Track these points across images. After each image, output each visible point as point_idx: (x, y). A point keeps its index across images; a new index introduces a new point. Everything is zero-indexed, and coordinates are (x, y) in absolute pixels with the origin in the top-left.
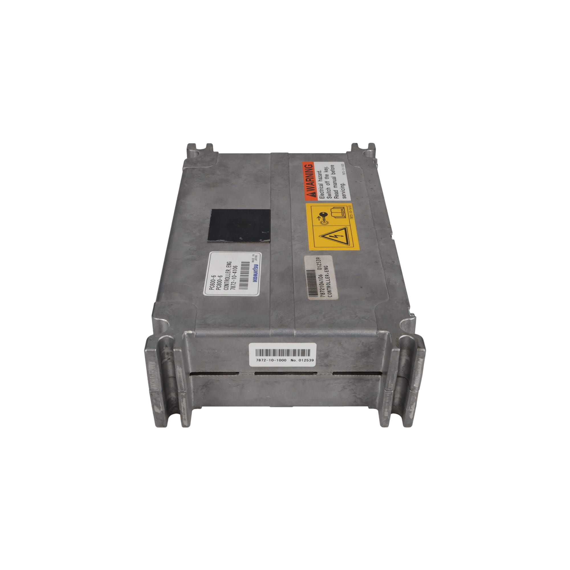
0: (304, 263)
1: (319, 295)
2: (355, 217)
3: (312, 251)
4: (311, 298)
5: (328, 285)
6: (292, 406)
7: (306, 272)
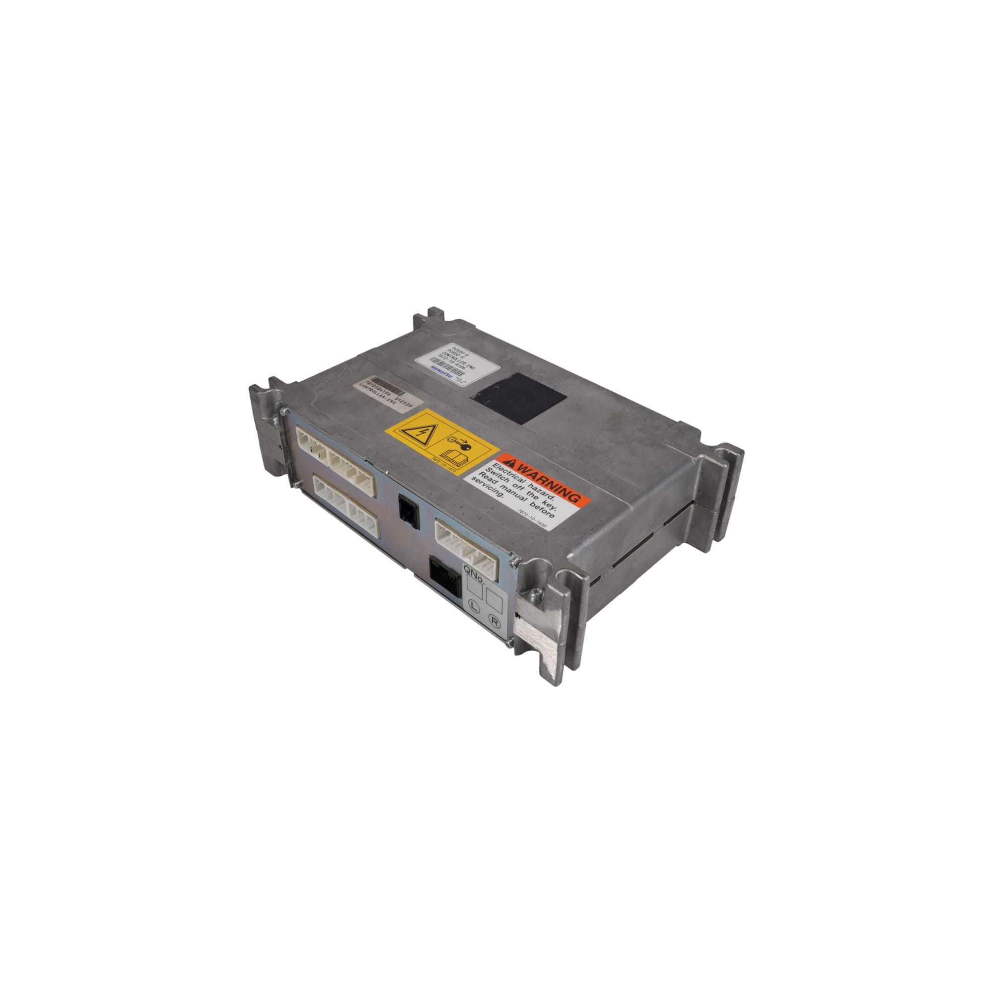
1: (370, 381)
2: (433, 462)
3: (424, 409)
4: (374, 377)
5: (375, 392)
7: (405, 391)
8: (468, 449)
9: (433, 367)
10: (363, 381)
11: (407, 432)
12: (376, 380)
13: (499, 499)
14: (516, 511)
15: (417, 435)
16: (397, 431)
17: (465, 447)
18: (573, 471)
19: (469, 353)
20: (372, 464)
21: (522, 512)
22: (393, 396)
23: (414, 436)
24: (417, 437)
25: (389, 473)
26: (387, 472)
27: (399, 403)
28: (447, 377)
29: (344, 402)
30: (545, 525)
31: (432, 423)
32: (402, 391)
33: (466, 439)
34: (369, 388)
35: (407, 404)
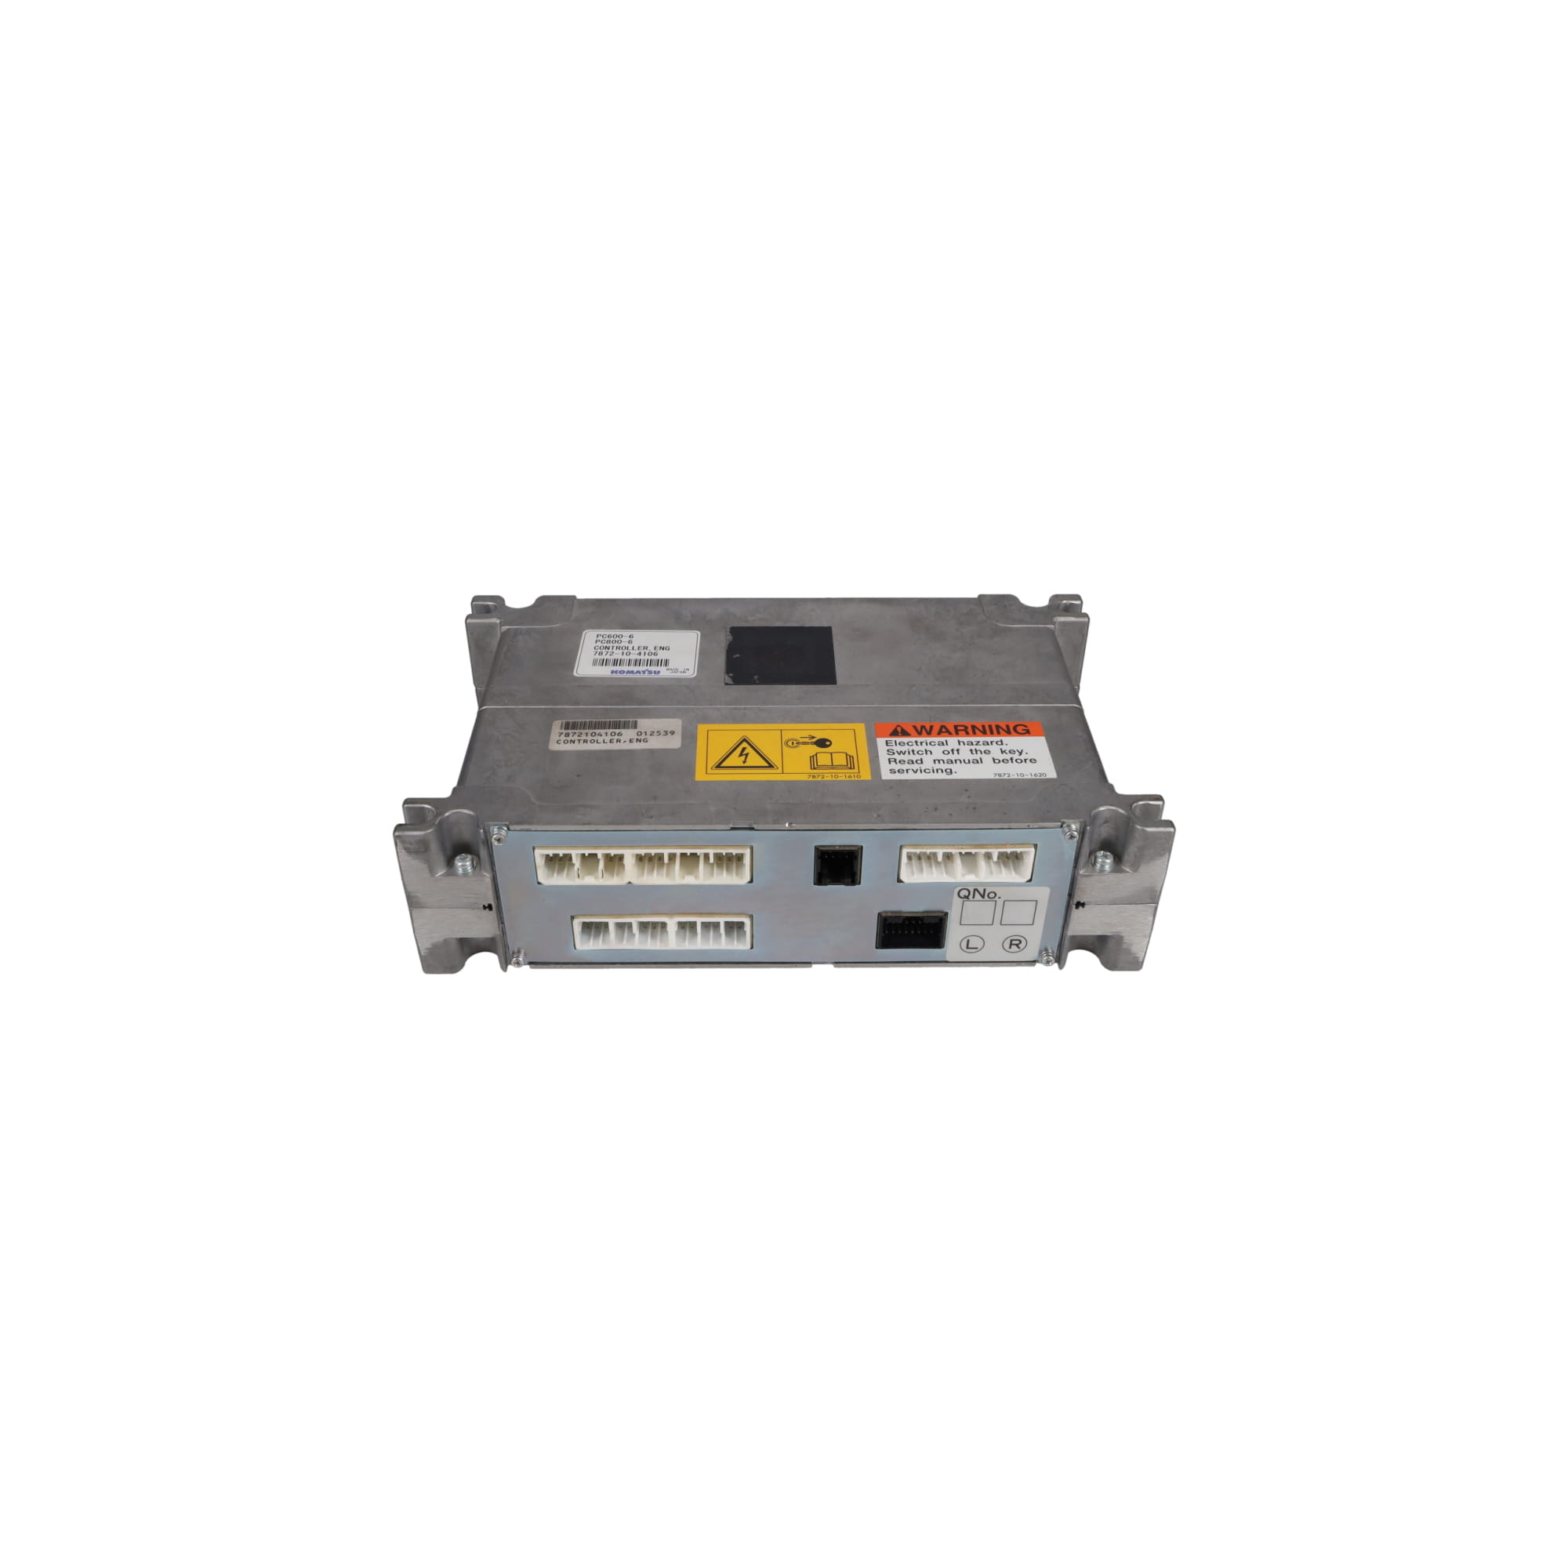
0: (659, 718)
3: (696, 728)
4: (557, 723)
5: (593, 741)
7: (631, 720)
8: (828, 743)
9: (612, 672)
10: (554, 736)
11: (722, 765)
12: (567, 726)
13: (953, 777)
14: (992, 777)
15: (744, 762)
16: (712, 772)
17: (822, 743)
18: (973, 703)
19: (632, 633)
20: (752, 829)
21: (1000, 775)
22: (628, 733)
23: (742, 765)
24: (746, 765)
25: (790, 824)
26: (787, 825)
27: (651, 737)
28: (656, 676)
29: (578, 776)
30: (1041, 775)
31: (735, 738)
32: (629, 721)
33: (806, 734)
34: (579, 740)
35: (663, 733)
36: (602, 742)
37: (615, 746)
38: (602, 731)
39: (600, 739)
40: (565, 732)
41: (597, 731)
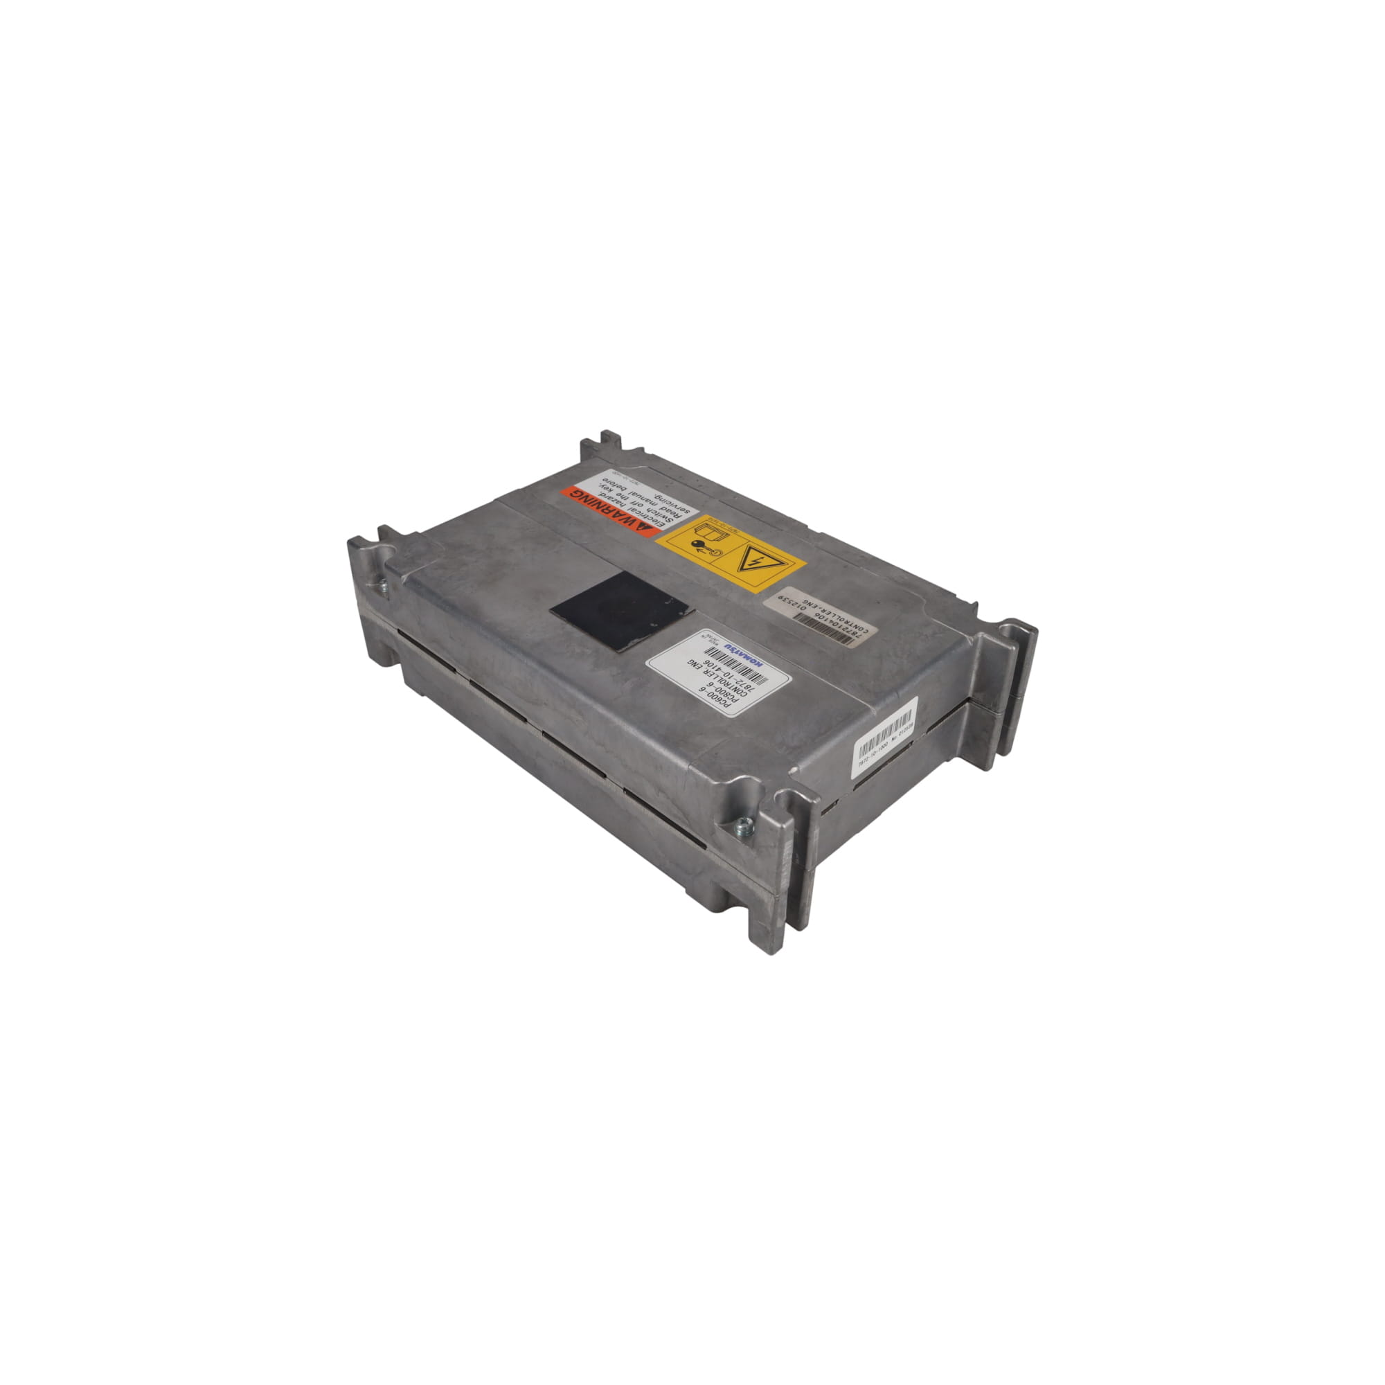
0: (775, 612)
2: (738, 528)
3: (760, 593)
4: (851, 646)
5: (842, 620)
6: (879, 815)
7: (796, 621)
8: (696, 542)
9: (759, 665)
10: (865, 637)
11: (778, 563)
12: (845, 639)
13: (659, 493)
14: (642, 484)
15: (763, 558)
16: (791, 563)
17: (699, 544)
21: (636, 484)
22: (810, 612)
23: (766, 557)
24: (763, 556)
27: (798, 602)
28: (733, 645)
29: (879, 603)
30: (615, 473)
31: (744, 575)
32: (799, 620)
33: (700, 554)
34: (850, 625)
35: (787, 601)
36: (834, 616)
37: (828, 608)
38: (827, 623)
39: (835, 619)
40: (854, 637)
41: (830, 625)
